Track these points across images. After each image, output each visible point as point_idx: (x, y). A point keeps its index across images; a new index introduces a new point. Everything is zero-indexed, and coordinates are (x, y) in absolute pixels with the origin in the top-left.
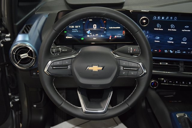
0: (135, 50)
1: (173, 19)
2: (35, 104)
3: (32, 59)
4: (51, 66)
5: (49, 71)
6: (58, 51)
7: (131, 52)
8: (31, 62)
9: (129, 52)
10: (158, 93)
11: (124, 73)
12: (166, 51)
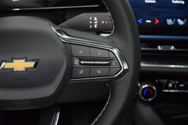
0: (103, 22)
7: (96, 26)
9: (91, 27)
10: (157, 111)
11: (81, 72)
12: (170, 22)
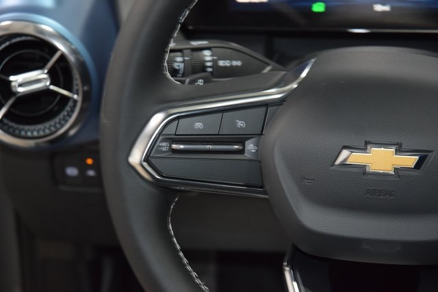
3: (65, 99)
4: (163, 141)
5: (153, 161)
6: (198, 68)
8: (61, 116)
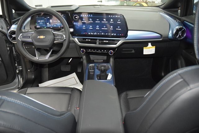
1: (90, 16)
2: (29, 69)
5: (20, 38)
12: (89, 33)
